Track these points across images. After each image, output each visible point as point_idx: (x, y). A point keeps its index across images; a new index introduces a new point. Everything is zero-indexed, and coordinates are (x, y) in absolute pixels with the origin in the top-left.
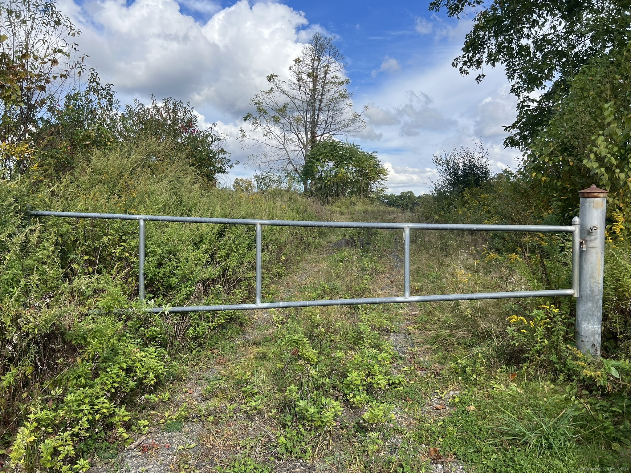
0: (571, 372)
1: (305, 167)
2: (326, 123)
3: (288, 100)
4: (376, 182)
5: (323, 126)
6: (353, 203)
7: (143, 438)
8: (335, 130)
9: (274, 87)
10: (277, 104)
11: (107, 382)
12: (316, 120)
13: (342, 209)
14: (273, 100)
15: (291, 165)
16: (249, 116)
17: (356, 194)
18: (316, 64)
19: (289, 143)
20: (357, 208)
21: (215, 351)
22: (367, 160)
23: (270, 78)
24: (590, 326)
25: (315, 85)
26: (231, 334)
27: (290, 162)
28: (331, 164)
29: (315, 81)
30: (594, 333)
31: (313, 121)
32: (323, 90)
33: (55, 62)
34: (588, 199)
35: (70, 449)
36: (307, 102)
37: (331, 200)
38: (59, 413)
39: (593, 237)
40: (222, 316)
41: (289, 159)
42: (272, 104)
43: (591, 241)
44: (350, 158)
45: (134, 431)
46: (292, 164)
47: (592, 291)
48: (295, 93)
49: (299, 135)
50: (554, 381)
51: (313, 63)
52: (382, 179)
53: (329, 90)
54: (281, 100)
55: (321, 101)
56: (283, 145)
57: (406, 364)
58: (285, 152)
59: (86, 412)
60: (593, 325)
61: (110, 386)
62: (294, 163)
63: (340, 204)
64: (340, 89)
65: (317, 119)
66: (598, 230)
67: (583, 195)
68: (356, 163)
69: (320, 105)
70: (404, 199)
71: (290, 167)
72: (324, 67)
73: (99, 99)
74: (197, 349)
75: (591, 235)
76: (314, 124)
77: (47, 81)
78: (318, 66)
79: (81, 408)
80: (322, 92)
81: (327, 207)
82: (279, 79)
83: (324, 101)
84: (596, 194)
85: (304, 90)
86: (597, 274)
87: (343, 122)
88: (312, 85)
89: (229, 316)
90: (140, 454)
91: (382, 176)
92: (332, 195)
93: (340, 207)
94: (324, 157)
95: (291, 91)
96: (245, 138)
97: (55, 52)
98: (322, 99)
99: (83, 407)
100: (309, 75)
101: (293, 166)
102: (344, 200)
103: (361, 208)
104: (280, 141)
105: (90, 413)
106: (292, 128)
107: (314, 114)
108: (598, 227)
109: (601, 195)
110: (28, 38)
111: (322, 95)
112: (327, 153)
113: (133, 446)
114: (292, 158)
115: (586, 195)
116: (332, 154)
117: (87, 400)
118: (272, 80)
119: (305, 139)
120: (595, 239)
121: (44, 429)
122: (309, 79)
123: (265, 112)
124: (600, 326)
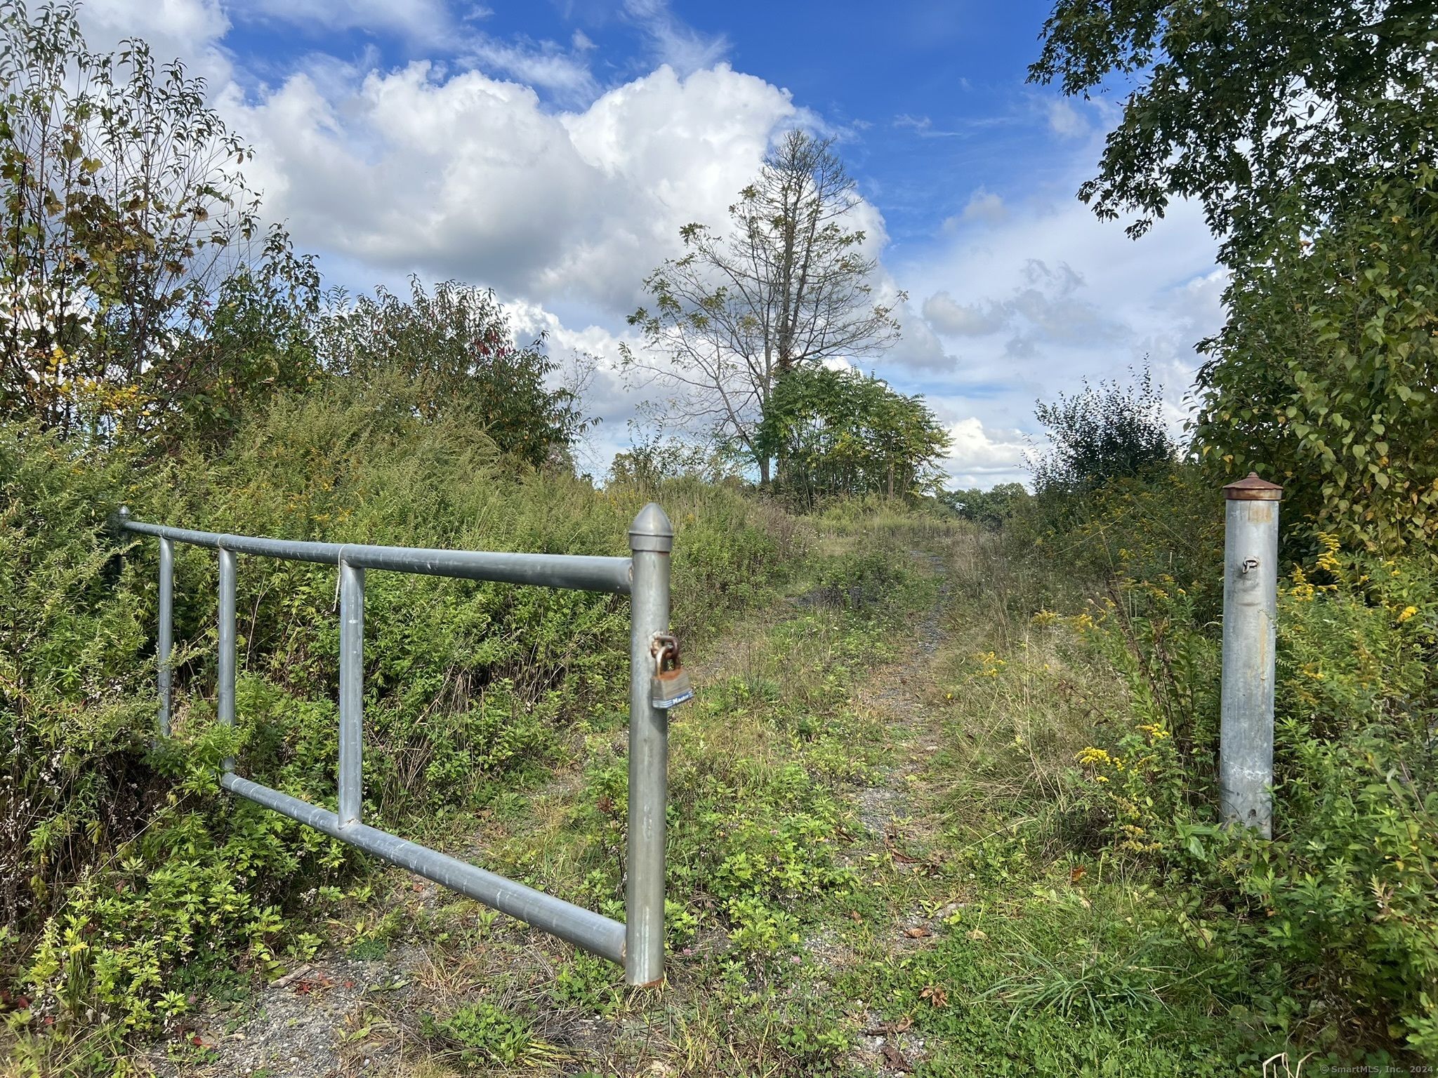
0: (1194, 866)
1: (762, 427)
2: (812, 330)
3: (727, 280)
4: (925, 463)
5: (805, 336)
6: (868, 510)
7: (306, 968)
8: (835, 345)
9: (697, 252)
10: (701, 288)
11: (242, 856)
12: (790, 323)
13: (844, 522)
14: (693, 280)
15: (733, 425)
16: (641, 313)
17: (876, 489)
18: (792, 199)
19: (728, 374)
20: (877, 521)
21: (484, 813)
22: (902, 413)
23: (688, 231)
24: (1247, 772)
25: (789, 246)
26: (526, 780)
27: (732, 418)
28: (819, 422)
29: (789, 237)
30: (1253, 786)
31: (785, 324)
32: (808, 256)
33: (200, 213)
34: (1239, 503)
35: (151, 972)
36: (770, 284)
37: (820, 501)
38: (138, 906)
39: (1248, 583)
40: (508, 742)
41: (729, 410)
42: (690, 288)
43: (1245, 591)
44: (865, 409)
45: (290, 955)
46: (734, 421)
47: (1249, 697)
48: (744, 264)
49: (752, 359)
50: (1158, 884)
51: (786, 196)
52: (938, 455)
53: (819, 256)
54: (711, 279)
55: (803, 280)
56: (716, 379)
57: (875, 850)
58: (719, 394)
59: (191, 908)
60: (1252, 768)
61: (246, 864)
62: (738, 420)
63: (839, 511)
64: (844, 253)
65: (794, 321)
66: (1261, 569)
67: (1230, 494)
68: (876, 420)
69: (801, 289)
70: (1002, 501)
71: (731, 429)
72: (810, 204)
73: (293, 287)
74: (447, 808)
75: (1245, 579)
76: (786, 334)
77: (187, 252)
78: (796, 203)
79: (182, 899)
80: (806, 261)
81: (809, 518)
82: (708, 231)
83: (810, 279)
84: (1254, 492)
85: (763, 256)
86: (1259, 661)
87: (851, 328)
88: (783, 243)
89: (522, 743)
90: (294, 995)
91: (937, 448)
92: (823, 492)
93: (839, 518)
94: (805, 406)
95: (737, 259)
96: (631, 366)
97: (200, 193)
98: (804, 275)
99: (188, 897)
100: (776, 223)
101: (737, 425)
102: (851, 503)
103: (888, 522)
104: (709, 370)
105: (197, 911)
106: (735, 341)
107: (786, 310)
108: (1261, 561)
109: (1266, 495)
110: (147, 165)
111: (804, 267)
112: (811, 396)
113: (282, 981)
114: (734, 407)
115: (1235, 494)
116: (823, 400)
117: (194, 886)
118: (691, 236)
119: (764, 365)
120: (1254, 587)
121: (107, 934)
122: (776, 233)
123: (675, 305)
124: (1267, 771)
